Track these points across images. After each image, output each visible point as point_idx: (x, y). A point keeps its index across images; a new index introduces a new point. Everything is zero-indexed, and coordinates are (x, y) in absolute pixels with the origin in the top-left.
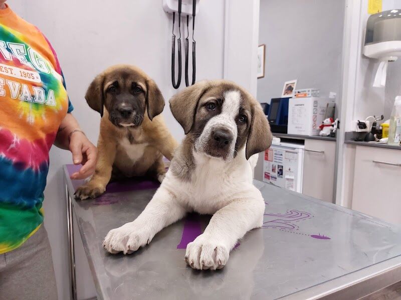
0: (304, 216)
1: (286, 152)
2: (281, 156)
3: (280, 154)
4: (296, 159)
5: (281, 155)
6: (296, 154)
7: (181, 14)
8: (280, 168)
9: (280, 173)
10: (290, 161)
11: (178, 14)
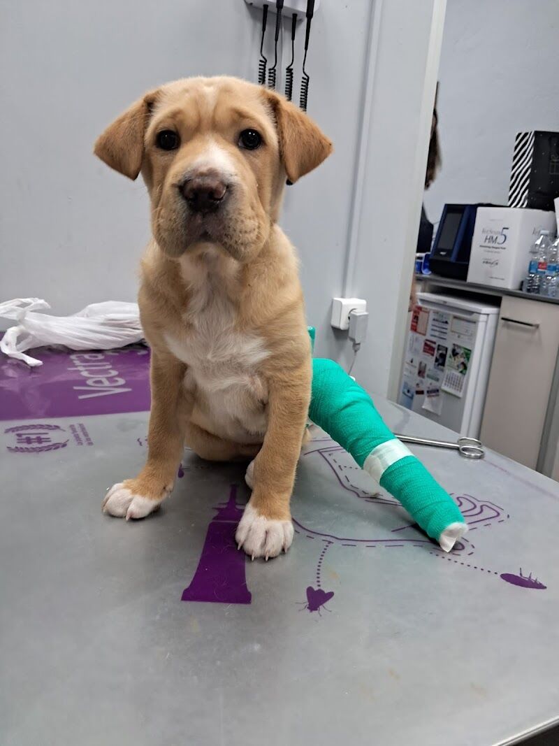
0: (488, 513)
1: (455, 317)
2: (445, 326)
3: (445, 320)
4: (471, 335)
5: (446, 322)
6: (472, 325)
7: (283, 11)
8: (440, 352)
9: (440, 361)
10: (459, 337)
11: (275, 10)
